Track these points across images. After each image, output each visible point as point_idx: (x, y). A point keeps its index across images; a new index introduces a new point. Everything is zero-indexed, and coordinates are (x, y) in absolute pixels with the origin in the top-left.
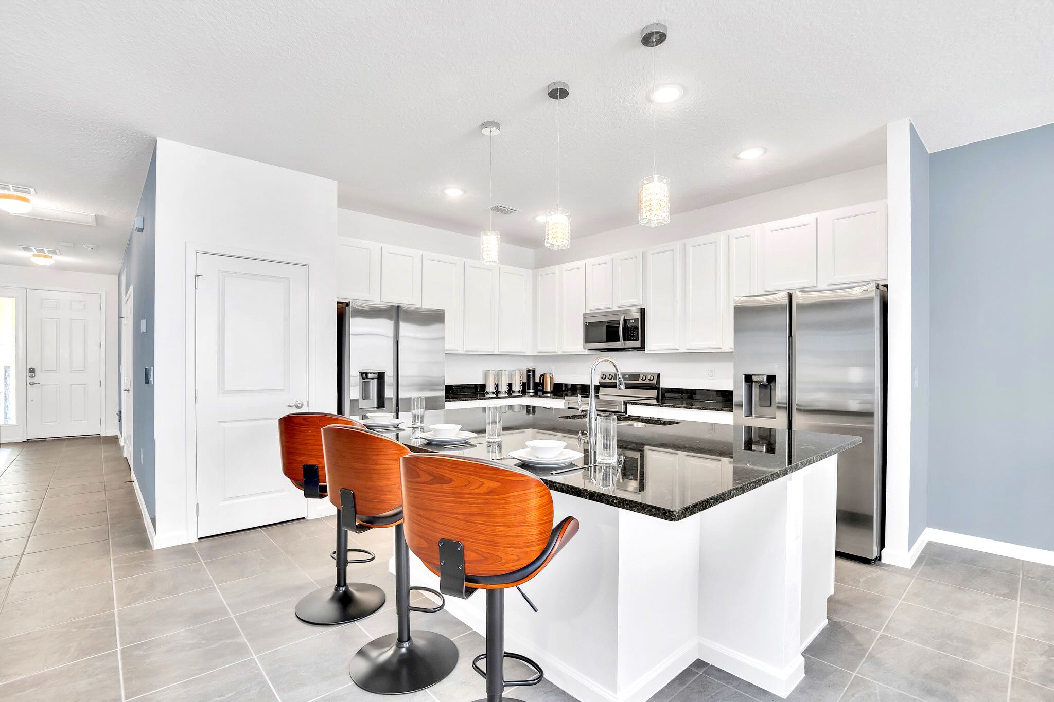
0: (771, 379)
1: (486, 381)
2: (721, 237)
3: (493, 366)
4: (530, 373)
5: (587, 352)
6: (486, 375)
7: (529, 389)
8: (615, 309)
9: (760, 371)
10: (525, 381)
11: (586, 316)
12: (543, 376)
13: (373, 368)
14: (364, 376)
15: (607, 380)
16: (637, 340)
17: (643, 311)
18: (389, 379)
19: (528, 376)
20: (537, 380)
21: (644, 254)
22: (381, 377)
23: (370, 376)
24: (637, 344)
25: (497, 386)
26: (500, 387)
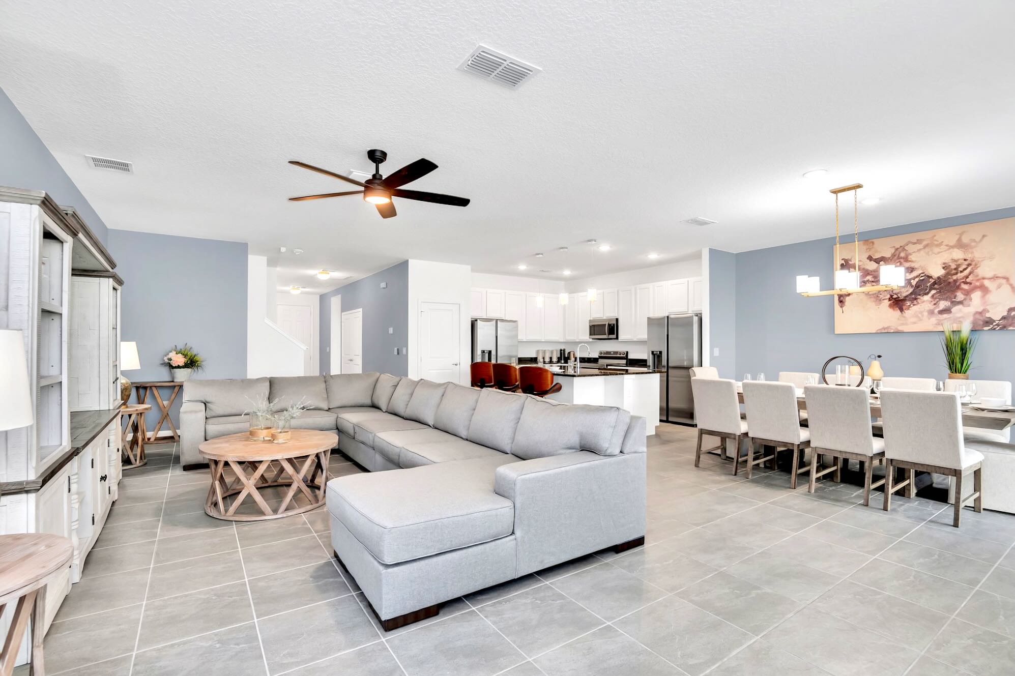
0: (661, 352)
1: (538, 356)
2: (651, 285)
3: (541, 348)
4: (562, 352)
5: (591, 340)
6: (538, 352)
7: (561, 360)
8: (605, 318)
9: (657, 349)
10: (559, 356)
11: (590, 321)
12: (569, 353)
13: (487, 349)
14: (483, 352)
15: (602, 355)
16: (614, 334)
17: (617, 320)
18: (493, 353)
19: (561, 353)
20: (566, 356)
21: (618, 291)
22: (490, 352)
23: (485, 352)
24: (614, 336)
25: (544, 358)
26: (545, 359)
